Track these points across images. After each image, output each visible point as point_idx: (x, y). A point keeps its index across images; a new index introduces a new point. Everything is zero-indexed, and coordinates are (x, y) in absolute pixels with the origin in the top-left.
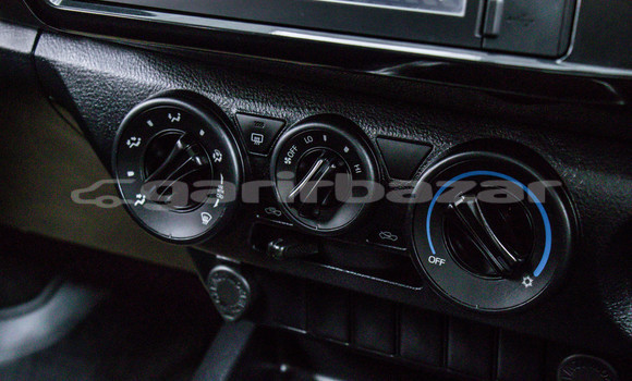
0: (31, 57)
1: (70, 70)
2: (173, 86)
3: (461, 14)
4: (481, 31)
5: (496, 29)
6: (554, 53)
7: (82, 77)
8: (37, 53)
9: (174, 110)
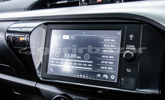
0: (35, 87)
1: (42, 90)
2: (62, 93)
3: (116, 82)
4: (120, 85)
5: (123, 85)
6: (134, 89)
7: (44, 91)
8: (36, 86)
9: (62, 98)
